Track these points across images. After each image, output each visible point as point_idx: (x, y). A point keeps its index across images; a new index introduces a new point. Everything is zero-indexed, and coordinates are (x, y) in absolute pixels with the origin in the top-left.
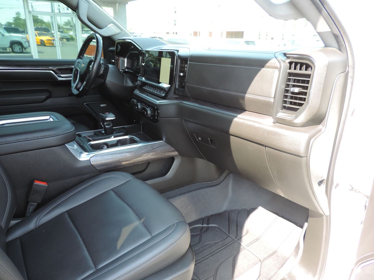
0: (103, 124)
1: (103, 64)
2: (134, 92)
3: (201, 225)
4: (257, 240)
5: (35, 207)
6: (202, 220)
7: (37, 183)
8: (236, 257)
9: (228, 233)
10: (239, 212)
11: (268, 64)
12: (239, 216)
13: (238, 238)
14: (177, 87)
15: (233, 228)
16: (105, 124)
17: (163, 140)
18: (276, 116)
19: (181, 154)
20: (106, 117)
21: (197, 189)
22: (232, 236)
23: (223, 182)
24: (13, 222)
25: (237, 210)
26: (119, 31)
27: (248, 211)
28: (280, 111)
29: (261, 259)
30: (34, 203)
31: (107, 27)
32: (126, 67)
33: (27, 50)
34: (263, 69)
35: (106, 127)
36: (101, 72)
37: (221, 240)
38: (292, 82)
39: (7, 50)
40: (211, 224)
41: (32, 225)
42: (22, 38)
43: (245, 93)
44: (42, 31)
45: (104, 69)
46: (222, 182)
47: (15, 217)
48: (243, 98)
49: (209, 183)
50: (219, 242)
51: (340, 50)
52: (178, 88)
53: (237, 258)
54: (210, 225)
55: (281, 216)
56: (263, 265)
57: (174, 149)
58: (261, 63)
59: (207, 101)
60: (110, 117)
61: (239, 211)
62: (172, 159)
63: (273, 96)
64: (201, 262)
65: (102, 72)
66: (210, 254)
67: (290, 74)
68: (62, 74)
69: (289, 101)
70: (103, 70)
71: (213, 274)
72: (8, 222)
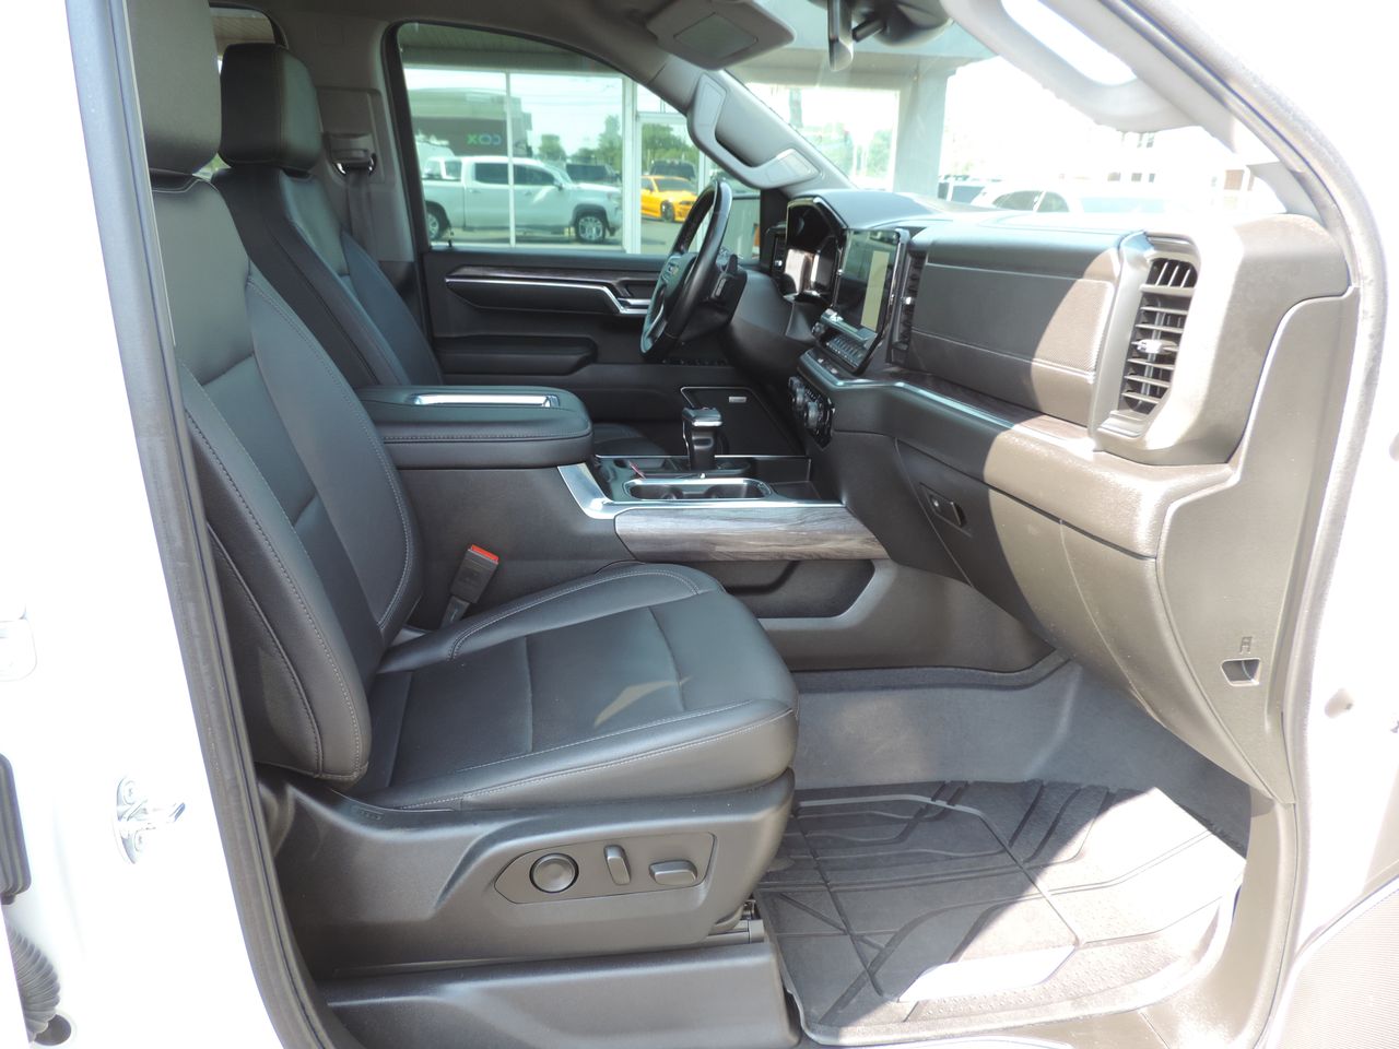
0: (689, 437)
1: (724, 268)
2: (802, 357)
3: (928, 800)
4: (1100, 886)
5: (463, 611)
6: (939, 789)
7: (474, 551)
8: (999, 910)
9: (1007, 843)
10: (1076, 792)
11: (1093, 267)
12: (1071, 805)
13: (1033, 864)
14: (896, 339)
15: (1035, 834)
16: (694, 438)
17: (841, 503)
18: (1100, 429)
19: (897, 556)
20: (694, 419)
21: (942, 686)
22: (1021, 851)
23: (1044, 682)
24: (408, 635)
25: (1073, 785)
26: (809, 171)
27: (1108, 793)
28: (1114, 412)
29: (1080, 937)
30: (460, 601)
31: (774, 160)
32: (816, 283)
33: (617, 236)
34: (1080, 280)
35: (696, 447)
36: (718, 291)
37: (973, 854)
38: (1159, 324)
39: (563, 233)
40: (964, 805)
41: (445, 650)
42: (609, 196)
43: (1031, 354)
44: (673, 174)
45: (726, 282)
46: (1040, 680)
47: (413, 623)
48: (1028, 368)
49: (994, 677)
50: (963, 858)
51: (1324, 224)
52: (897, 343)
53: (998, 915)
54: (958, 807)
55: (1219, 830)
56: (1077, 954)
57: (873, 536)
58: (1074, 263)
59: (959, 385)
60: (709, 421)
61: (1080, 790)
62: (865, 568)
63: (1093, 365)
64: (877, 889)
65: (718, 293)
66: (916, 878)
67: (1151, 298)
68: (633, 297)
69: (1147, 384)
70: (722, 285)
71: (898, 930)
72: (394, 630)
